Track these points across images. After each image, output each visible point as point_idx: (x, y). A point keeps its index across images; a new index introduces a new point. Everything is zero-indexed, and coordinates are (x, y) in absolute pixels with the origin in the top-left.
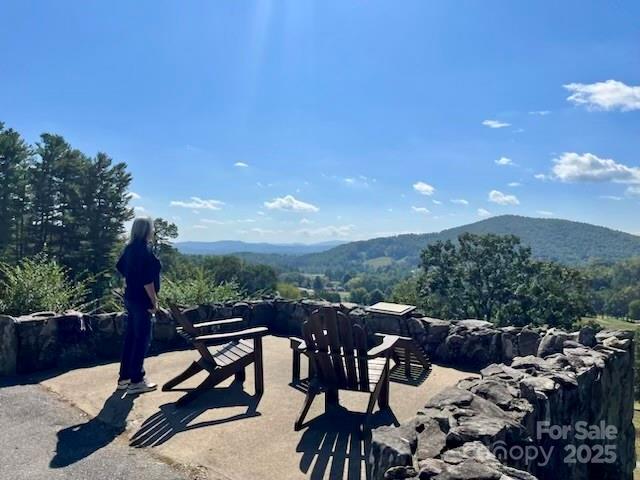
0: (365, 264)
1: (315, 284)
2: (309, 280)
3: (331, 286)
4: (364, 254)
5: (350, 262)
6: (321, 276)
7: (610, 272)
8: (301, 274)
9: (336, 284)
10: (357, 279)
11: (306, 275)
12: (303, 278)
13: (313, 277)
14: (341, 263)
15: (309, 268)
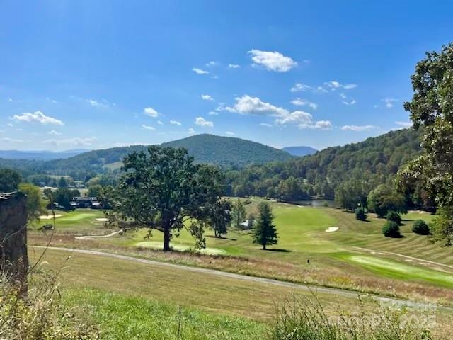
0: (104, 167)
1: (60, 183)
2: (54, 180)
3: (75, 184)
4: (103, 159)
5: (92, 166)
6: (66, 177)
7: (260, 170)
8: (49, 176)
9: (79, 183)
10: (97, 178)
11: (52, 177)
12: (50, 179)
13: (58, 178)
14: (83, 166)
15: (55, 171)
